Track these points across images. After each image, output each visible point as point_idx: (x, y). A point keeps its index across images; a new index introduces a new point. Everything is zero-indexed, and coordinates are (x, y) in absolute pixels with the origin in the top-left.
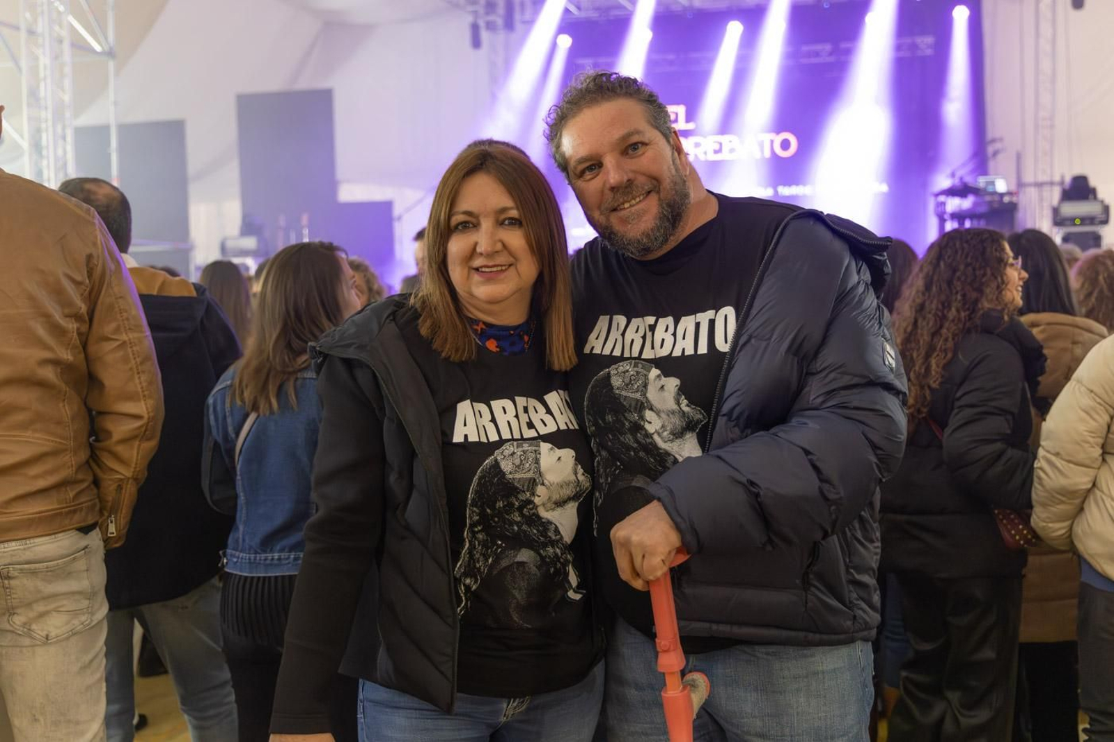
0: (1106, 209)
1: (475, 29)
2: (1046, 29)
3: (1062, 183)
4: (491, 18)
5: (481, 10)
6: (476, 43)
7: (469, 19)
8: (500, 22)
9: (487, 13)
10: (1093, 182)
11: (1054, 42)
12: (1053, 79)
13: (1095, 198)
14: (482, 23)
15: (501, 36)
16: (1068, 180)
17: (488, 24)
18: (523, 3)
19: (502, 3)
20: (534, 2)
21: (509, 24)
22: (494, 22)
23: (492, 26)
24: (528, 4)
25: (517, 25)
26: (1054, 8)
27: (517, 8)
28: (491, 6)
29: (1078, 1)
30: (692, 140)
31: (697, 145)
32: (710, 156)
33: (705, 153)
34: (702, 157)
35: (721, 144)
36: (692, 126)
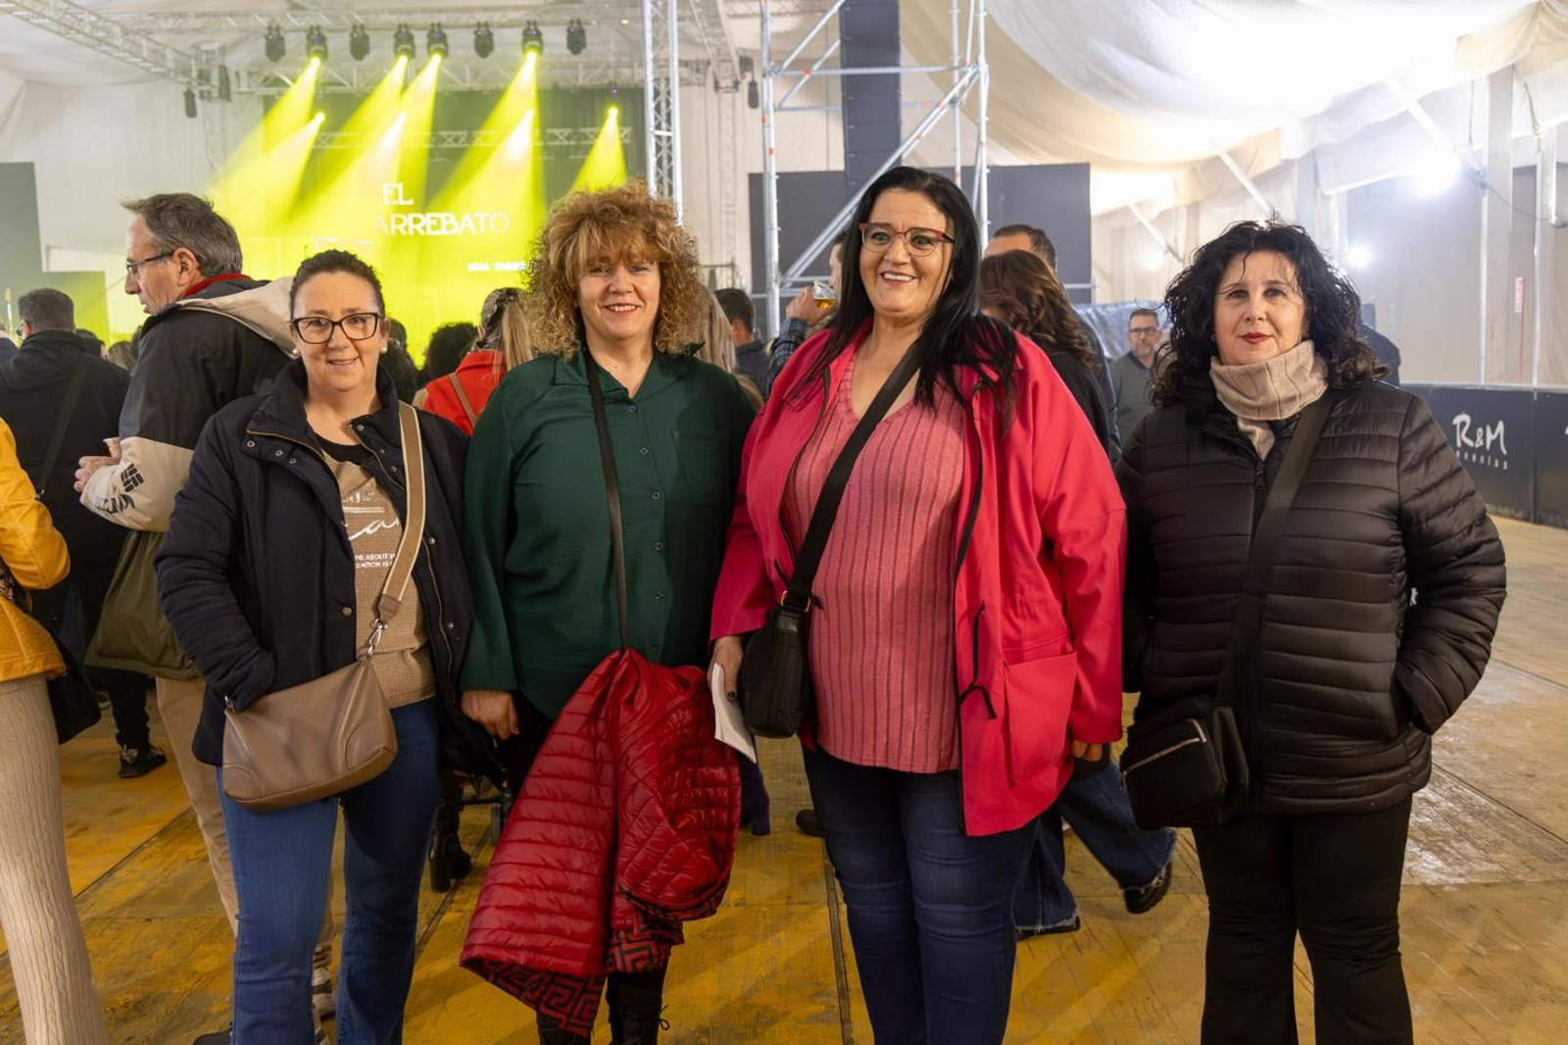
1: (189, 97)
2: (727, 124)
4: (204, 88)
5: (194, 81)
6: (191, 112)
8: (215, 93)
9: (200, 84)
11: (734, 135)
14: (196, 93)
15: (216, 107)
17: (201, 92)
18: (237, 74)
19: (215, 75)
20: (250, 74)
21: (225, 94)
22: (209, 92)
23: (206, 95)
24: (243, 75)
25: (234, 96)
26: (733, 105)
27: (233, 79)
28: (203, 76)
29: (753, 101)
30: (411, 216)
31: (416, 221)
32: (429, 232)
33: (424, 228)
34: (421, 232)
35: (439, 220)
36: (411, 202)
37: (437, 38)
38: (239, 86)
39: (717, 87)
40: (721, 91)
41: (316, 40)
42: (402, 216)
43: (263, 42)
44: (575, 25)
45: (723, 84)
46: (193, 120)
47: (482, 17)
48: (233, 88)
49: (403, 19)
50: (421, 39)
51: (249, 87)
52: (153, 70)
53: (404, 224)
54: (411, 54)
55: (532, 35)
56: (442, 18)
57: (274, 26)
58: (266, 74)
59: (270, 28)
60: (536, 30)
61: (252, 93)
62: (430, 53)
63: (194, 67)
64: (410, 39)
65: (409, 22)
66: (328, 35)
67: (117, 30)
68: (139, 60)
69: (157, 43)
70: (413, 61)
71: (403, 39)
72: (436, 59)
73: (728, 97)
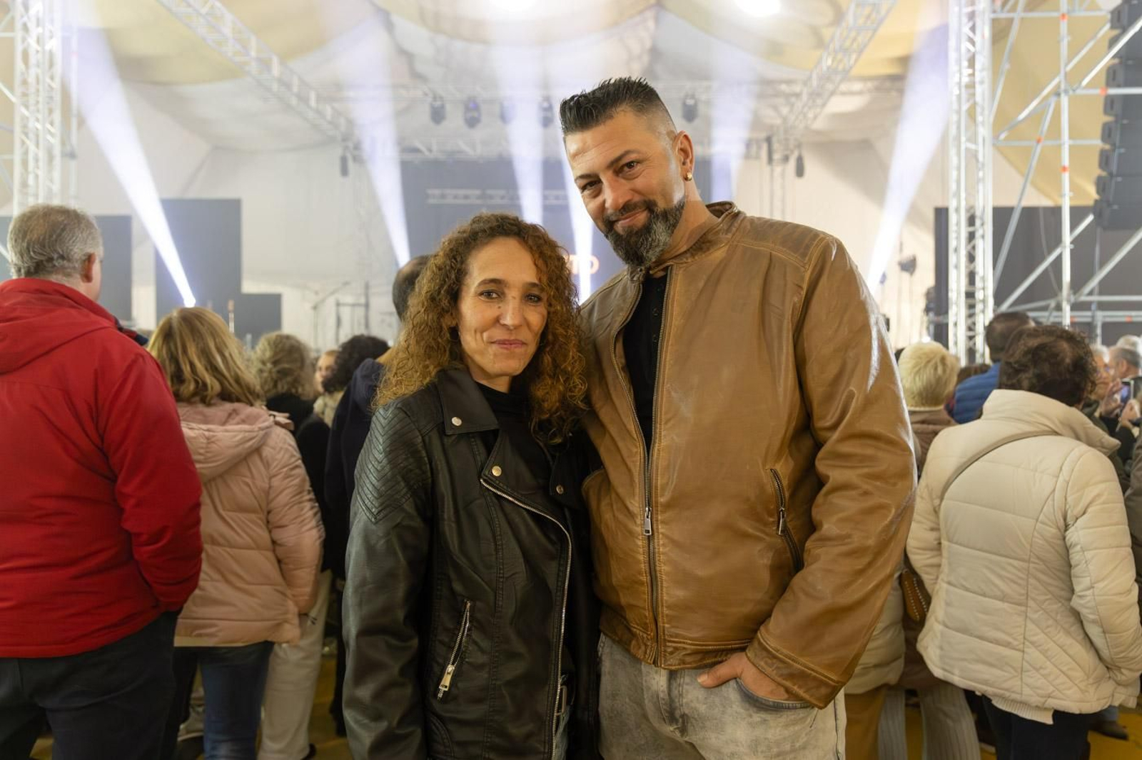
6: (344, 171)
7: (340, 153)
14: (350, 159)
26: (783, 173)
28: (359, 143)
29: (800, 172)
39: (770, 159)
40: (774, 163)
41: (472, 108)
43: (428, 108)
44: (691, 100)
45: (775, 157)
46: (346, 178)
49: (545, 92)
57: (438, 96)
58: (406, 144)
59: (434, 97)
65: (550, 95)
66: (482, 105)
73: (778, 169)
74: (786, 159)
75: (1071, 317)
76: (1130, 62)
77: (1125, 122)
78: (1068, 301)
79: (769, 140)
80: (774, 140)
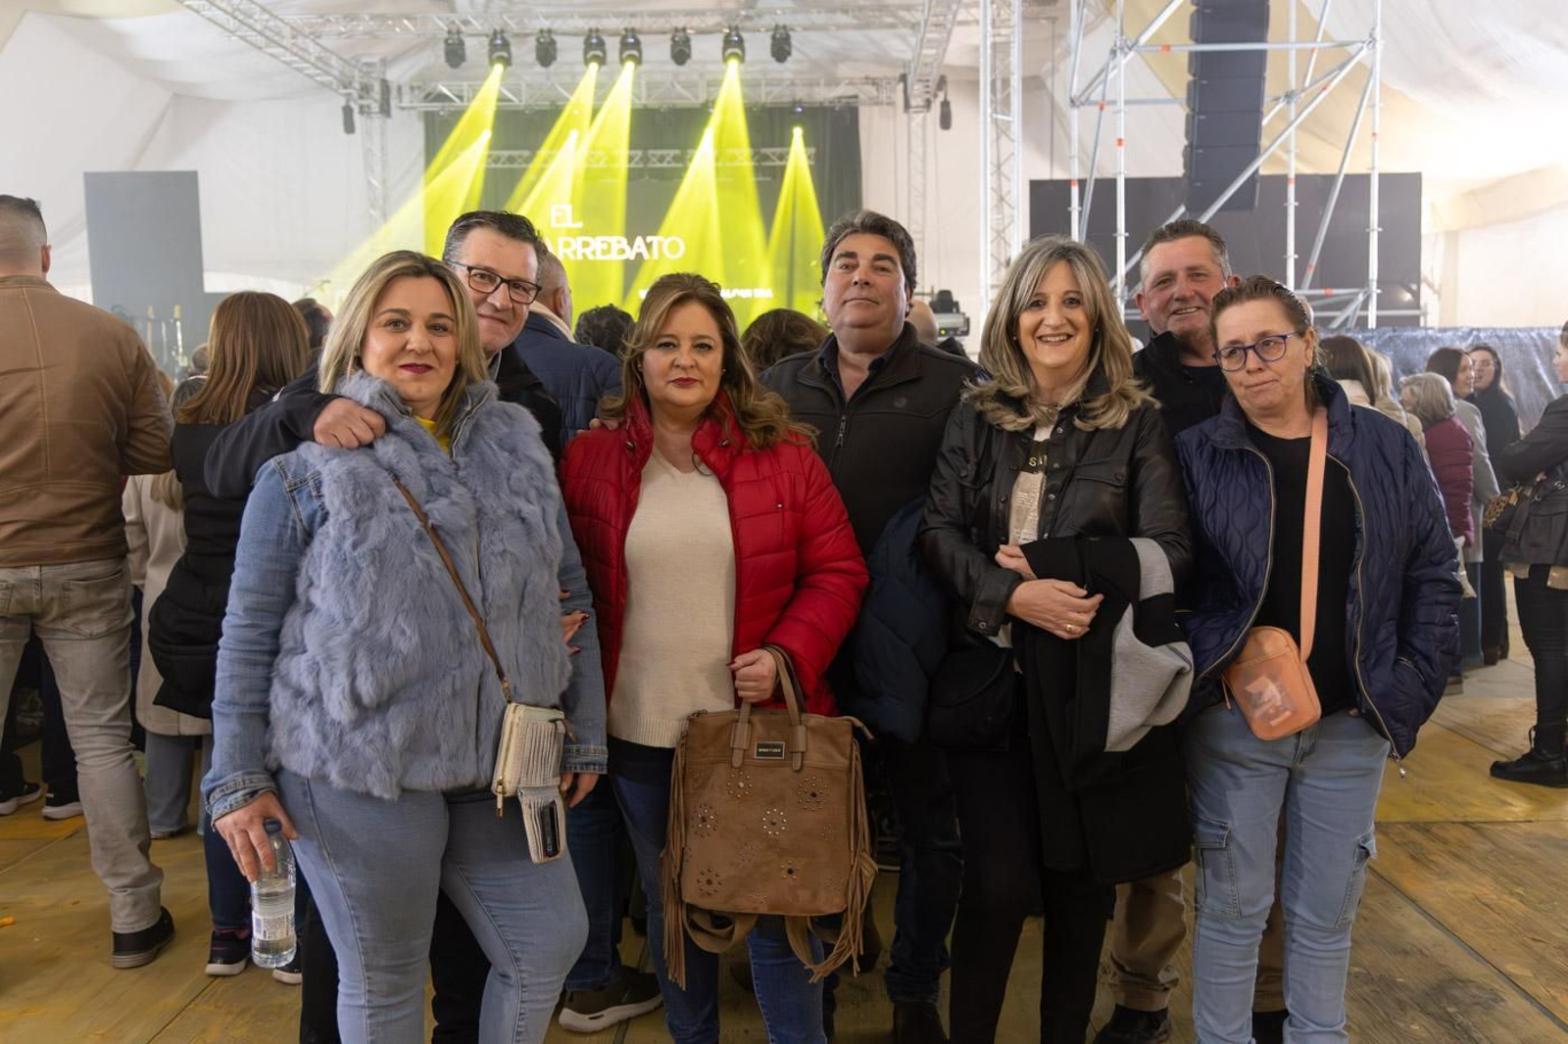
0: (967, 321)
1: (348, 112)
2: (918, 149)
3: (932, 294)
4: (364, 102)
5: (355, 94)
6: (349, 127)
7: (342, 102)
8: (375, 107)
9: (361, 97)
10: (955, 298)
11: (924, 161)
12: (924, 195)
13: (958, 311)
14: (356, 109)
15: (377, 121)
16: (936, 291)
17: (361, 107)
18: (399, 89)
19: (377, 87)
20: (412, 88)
21: (385, 110)
22: (369, 107)
23: (366, 110)
24: (406, 90)
25: (394, 111)
26: (924, 126)
27: (394, 93)
28: (366, 89)
29: (946, 122)
30: (581, 239)
31: (586, 245)
32: (599, 257)
33: (594, 253)
34: (591, 257)
35: (609, 245)
36: (580, 225)
37: (631, 45)
38: (401, 101)
39: (907, 106)
40: (912, 110)
41: (500, 47)
42: (571, 240)
43: (442, 46)
44: (782, 31)
45: (913, 103)
46: (351, 136)
47: (680, 22)
48: (394, 102)
49: (593, 24)
50: (612, 45)
51: (411, 102)
52: (318, 78)
53: (573, 248)
54: (602, 61)
55: (734, 44)
56: (635, 23)
57: (454, 30)
58: (429, 90)
59: (449, 32)
60: (738, 35)
61: (413, 108)
62: (622, 61)
63: (357, 79)
64: (601, 44)
65: (600, 27)
66: (512, 41)
67: (287, 31)
68: (307, 65)
69: (325, 49)
70: (604, 68)
71: (594, 46)
72: (630, 65)
73: (918, 118)
74: (928, 104)
75: (1126, 315)
76: (1208, 11)
77: (1205, 82)
78: (1122, 298)
79: (903, 78)
80: (910, 79)
